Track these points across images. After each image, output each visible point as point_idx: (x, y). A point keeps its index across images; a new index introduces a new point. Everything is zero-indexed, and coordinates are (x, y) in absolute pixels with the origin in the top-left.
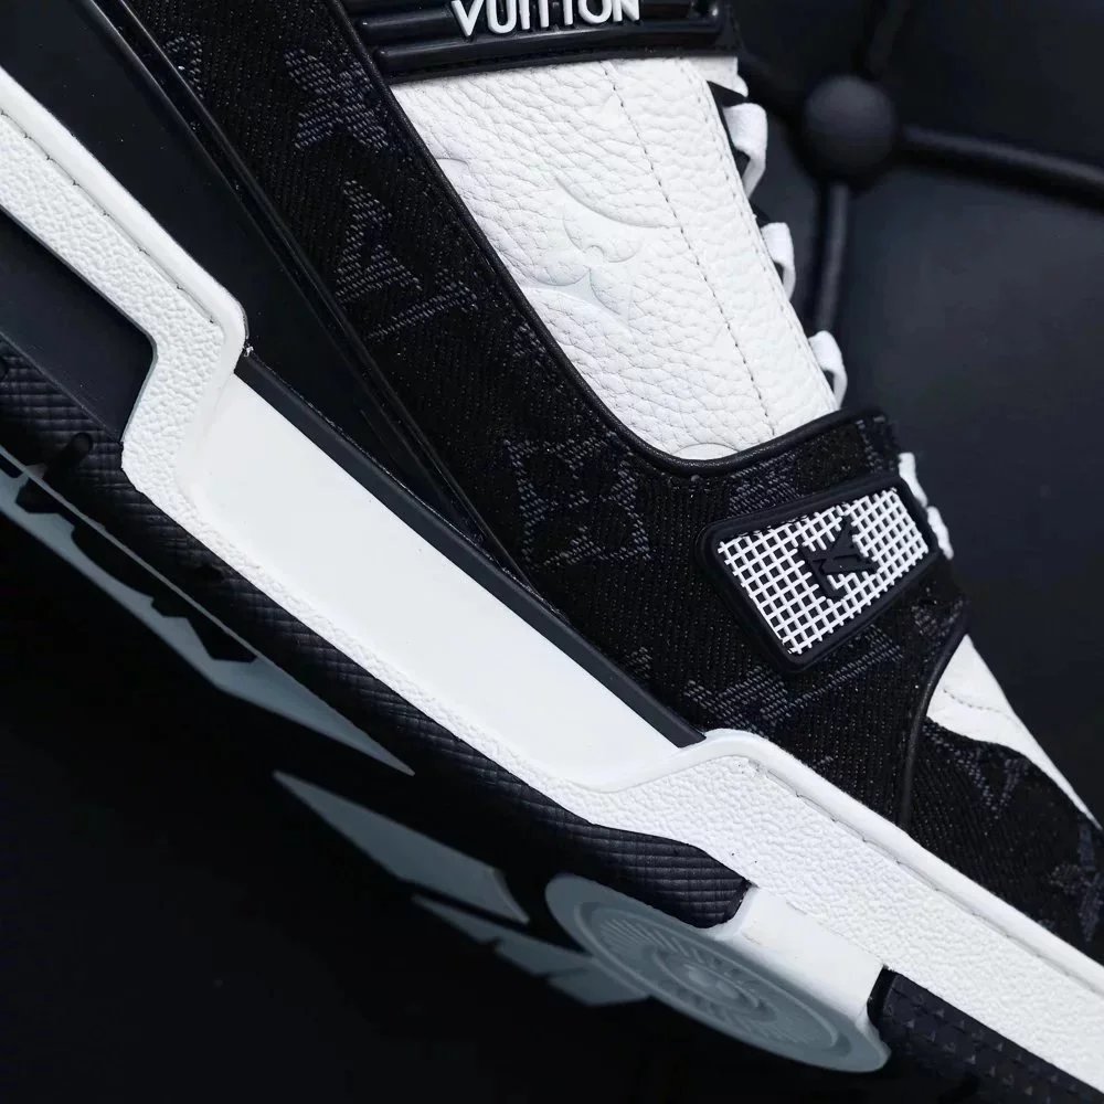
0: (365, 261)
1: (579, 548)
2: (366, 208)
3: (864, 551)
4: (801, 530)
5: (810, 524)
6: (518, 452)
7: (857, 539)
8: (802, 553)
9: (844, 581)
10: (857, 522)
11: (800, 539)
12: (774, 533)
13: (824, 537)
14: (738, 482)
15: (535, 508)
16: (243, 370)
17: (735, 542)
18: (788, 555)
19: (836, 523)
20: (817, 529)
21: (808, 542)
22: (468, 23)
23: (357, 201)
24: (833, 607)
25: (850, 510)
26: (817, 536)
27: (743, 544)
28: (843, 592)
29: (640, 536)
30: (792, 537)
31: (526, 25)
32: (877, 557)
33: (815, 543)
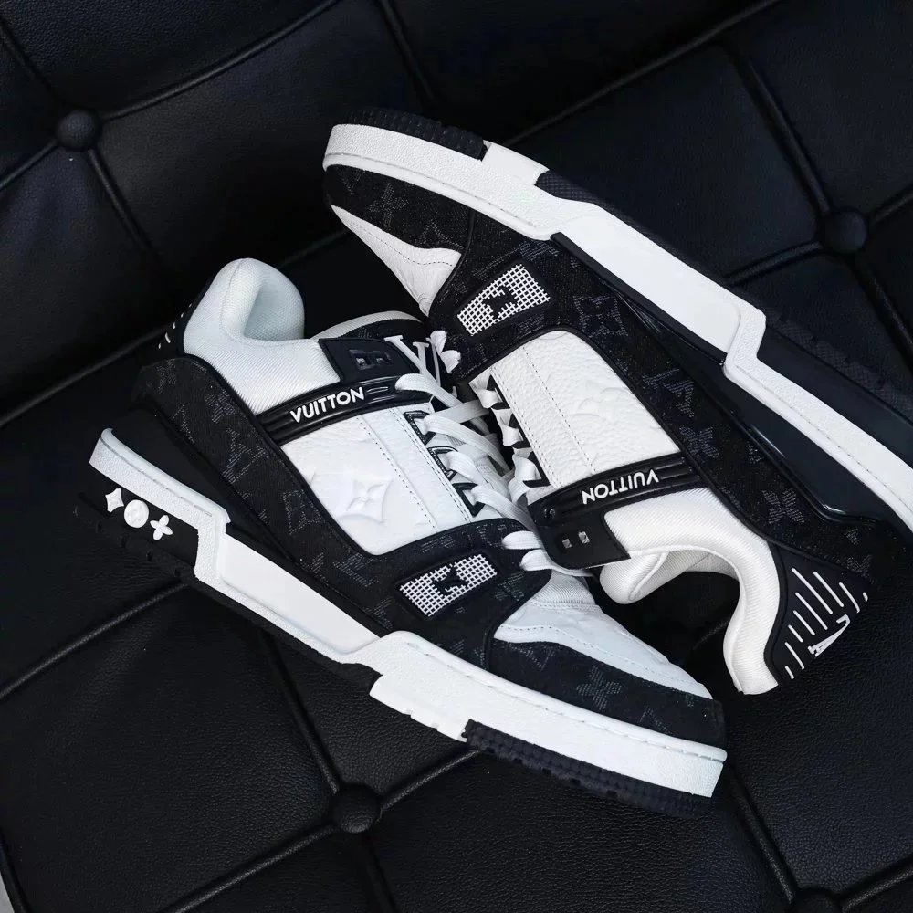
0: (684, 391)
1: (598, 301)
2: (685, 408)
3: (489, 307)
4: (516, 310)
5: (512, 312)
6: (622, 332)
7: (492, 311)
8: (515, 302)
9: (498, 293)
10: (491, 318)
11: (516, 306)
12: (527, 307)
13: (506, 308)
14: (540, 325)
15: (615, 313)
16: (724, 355)
17: (542, 302)
18: (521, 300)
19: (501, 315)
20: (509, 311)
21: (513, 306)
22: (652, 474)
23: (689, 410)
24: (503, 283)
25: (494, 322)
26: (509, 308)
27: (539, 302)
28: (498, 290)
29: (577, 304)
30: (520, 307)
31: (629, 477)
32: (483, 306)
33: (510, 306)
